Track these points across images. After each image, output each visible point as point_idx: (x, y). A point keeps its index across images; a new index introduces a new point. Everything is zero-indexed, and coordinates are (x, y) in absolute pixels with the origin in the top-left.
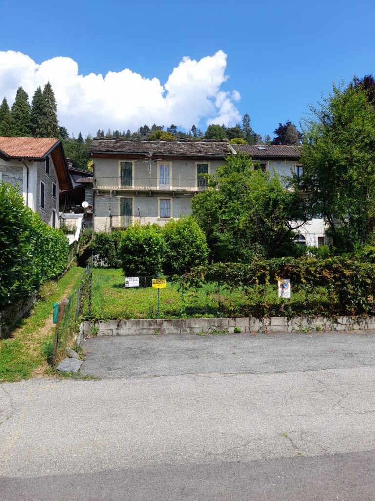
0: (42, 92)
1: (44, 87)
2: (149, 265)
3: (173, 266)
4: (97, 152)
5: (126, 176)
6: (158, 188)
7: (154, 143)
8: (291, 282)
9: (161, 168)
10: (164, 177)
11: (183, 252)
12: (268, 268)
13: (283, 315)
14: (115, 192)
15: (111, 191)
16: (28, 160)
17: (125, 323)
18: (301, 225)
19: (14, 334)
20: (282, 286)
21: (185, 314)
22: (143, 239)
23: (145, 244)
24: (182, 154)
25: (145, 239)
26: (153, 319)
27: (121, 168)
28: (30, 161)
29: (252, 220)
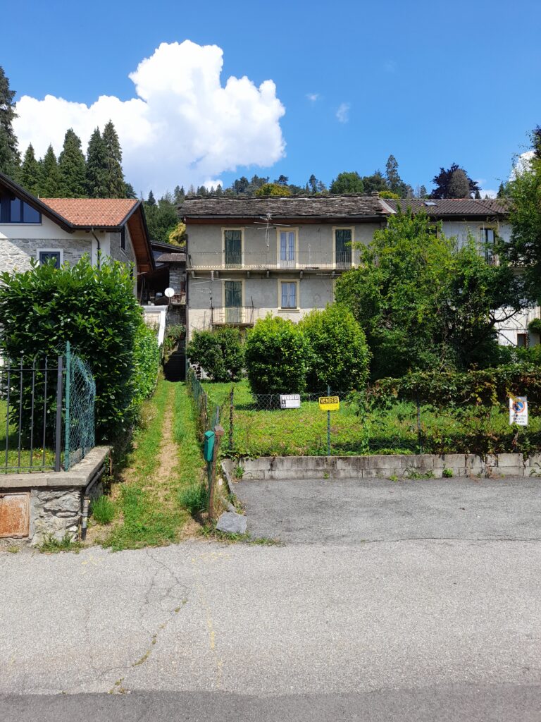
0: (101, 135)
1: (105, 128)
2: (289, 377)
3: (318, 377)
4: (192, 217)
5: (233, 250)
6: (278, 266)
7: (271, 201)
8: (528, 399)
9: (283, 237)
10: (287, 250)
11: (334, 357)
12: (495, 379)
13: (517, 451)
14: (217, 273)
15: (212, 272)
16: (98, 231)
17: (282, 461)
18: (511, 316)
19: (123, 475)
20: (516, 408)
21: (368, 448)
22: (280, 339)
23: (283, 347)
24: (313, 215)
25: (284, 340)
26: (322, 455)
27: (226, 238)
28: (102, 232)
29: (435, 310)
